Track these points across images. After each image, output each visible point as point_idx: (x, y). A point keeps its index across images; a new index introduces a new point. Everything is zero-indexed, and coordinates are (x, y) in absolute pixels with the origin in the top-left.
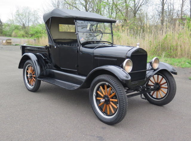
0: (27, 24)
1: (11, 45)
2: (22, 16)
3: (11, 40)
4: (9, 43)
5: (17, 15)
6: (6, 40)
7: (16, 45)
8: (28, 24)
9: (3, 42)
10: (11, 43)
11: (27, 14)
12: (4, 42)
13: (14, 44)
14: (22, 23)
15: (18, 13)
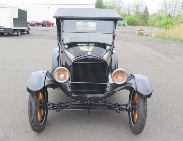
2: (169, 6)
3: (143, 30)
4: (141, 34)
5: (163, 5)
6: (139, 30)
7: (146, 35)
9: (136, 32)
10: (143, 33)
11: (174, 3)
13: (145, 34)
14: (167, 12)
15: (165, 3)
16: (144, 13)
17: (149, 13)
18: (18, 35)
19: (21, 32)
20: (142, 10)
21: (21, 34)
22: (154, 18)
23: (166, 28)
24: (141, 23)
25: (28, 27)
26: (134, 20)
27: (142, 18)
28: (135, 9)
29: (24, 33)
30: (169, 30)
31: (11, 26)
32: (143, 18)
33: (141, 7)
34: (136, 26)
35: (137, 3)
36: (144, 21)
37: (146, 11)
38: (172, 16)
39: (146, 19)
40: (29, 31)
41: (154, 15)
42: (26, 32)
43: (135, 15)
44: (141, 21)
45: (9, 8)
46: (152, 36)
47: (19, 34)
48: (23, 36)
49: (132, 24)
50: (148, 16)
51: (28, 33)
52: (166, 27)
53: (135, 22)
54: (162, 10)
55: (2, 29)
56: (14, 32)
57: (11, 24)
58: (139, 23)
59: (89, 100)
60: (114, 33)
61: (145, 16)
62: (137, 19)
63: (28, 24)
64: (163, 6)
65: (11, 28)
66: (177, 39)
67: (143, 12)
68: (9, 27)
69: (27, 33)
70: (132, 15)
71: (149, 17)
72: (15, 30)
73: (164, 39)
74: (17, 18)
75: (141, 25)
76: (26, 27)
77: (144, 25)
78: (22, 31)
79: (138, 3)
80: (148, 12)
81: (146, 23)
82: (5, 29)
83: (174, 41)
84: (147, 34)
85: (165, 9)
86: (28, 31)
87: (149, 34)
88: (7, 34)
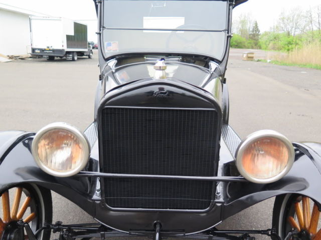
0: (293, 31)
1: (252, 61)
2: (288, 21)
3: (253, 53)
4: (250, 58)
5: (280, 19)
6: (248, 54)
7: (258, 61)
8: (295, 32)
9: (243, 56)
10: (252, 58)
11: (295, 17)
12: (245, 56)
13: (256, 59)
14: (285, 30)
15: (282, 17)
16: (253, 31)
17: (259, 32)
18: (73, 60)
19: (78, 56)
20: (250, 27)
21: (78, 58)
22: (266, 37)
23: (288, 50)
24: (249, 45)
25: (88, 50)
26: (239, 41)
27: (250, 38)
28: (240, 26)
29: (84, 57)
30: (293, 52)
31: (63, 46)
32: (252, 38)
33: (248, 23)
34: (241, 49)
35: (243, 17)
36: (252, 41)
37: (256, 28)
38: (293, 34)
39: (255, 39)
40: (91, 54)
41: (266, 34)
42: (86, 55)
43: (240, 34)
44: (249, 42)
45: (60, 20)
46: (266, 62)
47: (76, 58)
48: (81, 62)
49: (237, 46)
50: (258, 35)
51: (90, 57)
52: (287, 48)
53: (240, 43)
54: (277, 27)
55: (50, 50)
56: (68, 55)
57: (63, 44)
58: (246, 44)
59: (158, 228)
60: (228, 30)
61: (254, 35)
62: (244, 39)
63: (89, 44)
64: (280, 21)
65: (63, 50)
66: (305, 65)
67: (251, 29)
68: (60, 48)
69: (87, 57)
70: (236, 33)
71: (260, 37)
72: (68, 53)
73: (285, 65)
74: (72, 36)
75: (248, 48)
76: (86, 48)
77: (252, 48)
78: (81, 54)
79: (245, 17)
80: (258, 29)
81: (256, 44)
82: (54, 51)
83: (301, 67)
84: (260, 59)
85: (282, 25)
86: (88, 54)
87: (263, 59)
88: (59, 58)
